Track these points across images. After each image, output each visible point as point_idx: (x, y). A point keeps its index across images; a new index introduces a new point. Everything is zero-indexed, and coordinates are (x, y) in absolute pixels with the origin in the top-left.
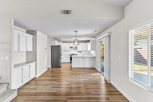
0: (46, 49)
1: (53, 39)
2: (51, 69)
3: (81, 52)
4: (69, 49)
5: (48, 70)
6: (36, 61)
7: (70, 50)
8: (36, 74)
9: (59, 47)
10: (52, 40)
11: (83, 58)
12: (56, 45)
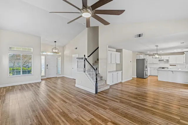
0: (131, 62)
1: (139, 53)
2: (136, 79)
3: (176, 65)
4: (157, 62)
5: (133, 79)
6: (122, 70)
7: (159, 63)
8: (122, 80)
9: (143, 60)
10: (137, 54)
11: (172, 71)
12: (141, 58)
